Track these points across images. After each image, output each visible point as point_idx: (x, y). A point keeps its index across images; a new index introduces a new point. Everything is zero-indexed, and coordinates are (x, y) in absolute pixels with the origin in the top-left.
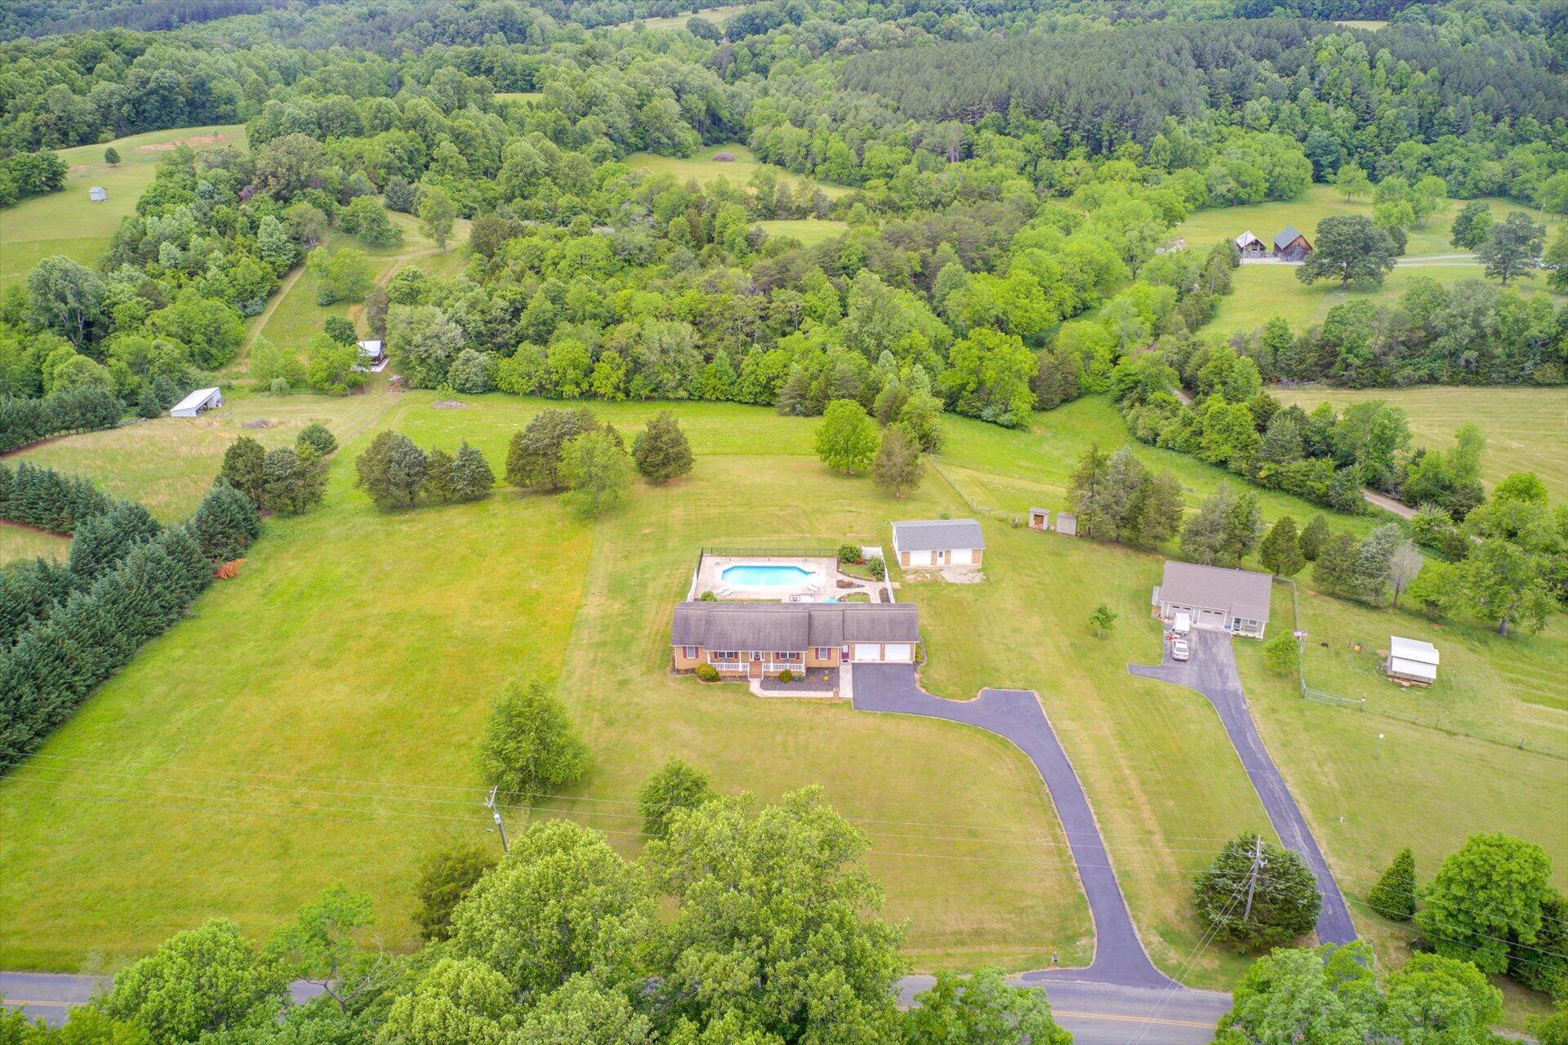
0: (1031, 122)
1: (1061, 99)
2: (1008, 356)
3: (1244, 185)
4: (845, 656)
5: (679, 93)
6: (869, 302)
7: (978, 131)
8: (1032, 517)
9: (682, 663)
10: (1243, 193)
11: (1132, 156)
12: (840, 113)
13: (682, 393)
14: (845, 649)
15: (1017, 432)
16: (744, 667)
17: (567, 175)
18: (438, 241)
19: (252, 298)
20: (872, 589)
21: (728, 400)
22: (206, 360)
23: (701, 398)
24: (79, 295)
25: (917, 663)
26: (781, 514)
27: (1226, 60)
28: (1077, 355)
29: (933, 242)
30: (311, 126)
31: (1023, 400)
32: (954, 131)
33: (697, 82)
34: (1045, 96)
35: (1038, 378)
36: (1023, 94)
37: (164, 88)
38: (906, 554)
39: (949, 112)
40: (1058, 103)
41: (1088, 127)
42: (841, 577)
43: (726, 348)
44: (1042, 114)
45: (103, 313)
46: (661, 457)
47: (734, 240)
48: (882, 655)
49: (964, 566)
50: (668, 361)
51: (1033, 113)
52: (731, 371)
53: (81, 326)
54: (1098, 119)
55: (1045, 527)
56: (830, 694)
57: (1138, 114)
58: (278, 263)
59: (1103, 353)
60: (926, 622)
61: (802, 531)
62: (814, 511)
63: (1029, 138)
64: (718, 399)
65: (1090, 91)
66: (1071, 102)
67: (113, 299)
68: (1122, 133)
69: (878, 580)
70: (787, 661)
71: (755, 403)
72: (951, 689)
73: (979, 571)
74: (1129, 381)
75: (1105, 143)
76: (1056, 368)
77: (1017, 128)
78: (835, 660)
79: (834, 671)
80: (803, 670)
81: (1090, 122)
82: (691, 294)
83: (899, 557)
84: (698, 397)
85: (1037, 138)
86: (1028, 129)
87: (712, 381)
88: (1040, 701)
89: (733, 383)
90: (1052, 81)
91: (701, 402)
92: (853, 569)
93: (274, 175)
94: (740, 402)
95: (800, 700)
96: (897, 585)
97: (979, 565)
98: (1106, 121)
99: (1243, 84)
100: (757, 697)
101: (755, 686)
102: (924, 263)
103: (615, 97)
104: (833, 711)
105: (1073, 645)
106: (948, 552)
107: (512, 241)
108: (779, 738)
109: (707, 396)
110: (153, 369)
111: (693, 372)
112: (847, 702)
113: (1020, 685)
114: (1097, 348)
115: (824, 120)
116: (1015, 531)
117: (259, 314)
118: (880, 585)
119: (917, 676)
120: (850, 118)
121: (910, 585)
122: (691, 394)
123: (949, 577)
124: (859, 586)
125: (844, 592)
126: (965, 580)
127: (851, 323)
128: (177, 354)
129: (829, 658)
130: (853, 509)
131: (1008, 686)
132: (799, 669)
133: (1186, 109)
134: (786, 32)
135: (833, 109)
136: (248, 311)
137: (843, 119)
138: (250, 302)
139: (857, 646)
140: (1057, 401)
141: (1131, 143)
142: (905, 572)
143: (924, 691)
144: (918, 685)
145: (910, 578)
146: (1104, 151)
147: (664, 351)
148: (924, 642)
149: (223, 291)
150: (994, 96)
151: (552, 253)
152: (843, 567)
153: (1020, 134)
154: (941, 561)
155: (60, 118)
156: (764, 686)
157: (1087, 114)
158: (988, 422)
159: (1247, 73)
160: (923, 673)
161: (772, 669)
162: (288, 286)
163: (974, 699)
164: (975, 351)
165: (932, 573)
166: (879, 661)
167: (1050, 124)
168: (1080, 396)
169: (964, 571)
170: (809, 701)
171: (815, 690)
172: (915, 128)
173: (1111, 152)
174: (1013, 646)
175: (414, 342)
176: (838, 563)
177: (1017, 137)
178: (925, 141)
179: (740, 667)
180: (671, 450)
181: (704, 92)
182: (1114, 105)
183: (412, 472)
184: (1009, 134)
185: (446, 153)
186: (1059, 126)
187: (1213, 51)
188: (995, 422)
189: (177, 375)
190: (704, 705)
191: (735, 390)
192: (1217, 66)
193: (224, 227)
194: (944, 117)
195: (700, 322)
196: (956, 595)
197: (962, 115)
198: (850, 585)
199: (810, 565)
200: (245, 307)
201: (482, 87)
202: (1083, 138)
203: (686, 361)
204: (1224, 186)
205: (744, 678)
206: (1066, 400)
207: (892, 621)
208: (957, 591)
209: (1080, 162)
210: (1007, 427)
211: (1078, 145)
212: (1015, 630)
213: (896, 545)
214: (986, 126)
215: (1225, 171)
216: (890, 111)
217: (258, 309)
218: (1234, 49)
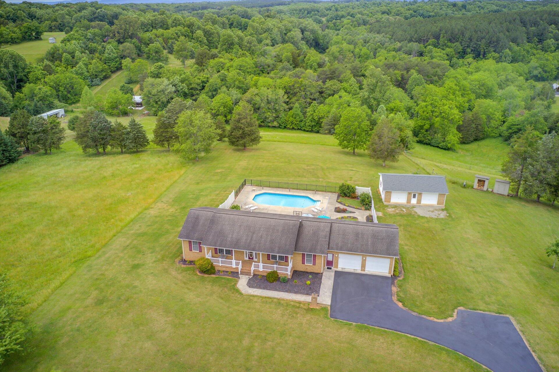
0: (449, 44)
1: (463, 34)
2: (447, 111)
3: (545, 72)
4: (329, 264)
5: (303, 31)
6: (374, 81)
7: (426, 47)
8: (476, 181)
9: (188, 254)
10: (545, 75)
11: (494, 58)
12: (368, 39)
13: (275, 124)
14: (330, 258)
15: (450, 152)
16: (237, 264)
17: (246, 46)
18: (182, 61)
19: (96, 78)
20: (361, 215)
21: (298, 129)
22: (65, 99)
23: (285, 127)
24: (16, 66)
25: (394, 277)
26: (306, 168)
27: (536, 24)
28: (484, 117)
29: (408, 70)
30: (149, 26)
31: (453, 137)
32: (415, 46)
33: (311, 28)
34: (456, 33)
35: (462, 125)
36: (446, 33)
37: (101, 16)
38: (388, 194)
39: (413, 39)
40: (461, 36)
41: (475, 46)
42: (339, 205)
43: (300, 104)
44: (454, 41)
45: (25, 76)
46: (240, 133)
47: (312, 64)
48: (363, 266)
49: (431, 206)
50: (270, 107)
51: (450, 40)
52: (301, 114)
53: (16, 82)
54: (479, 43)
55: (485, 188)
56: (308, 299)
57: (498, 41)
58: (112, 66)
59: (498, 115)
60: (402, 243)
61: (318, 177)
62: (328, 168)
63: (448, 50)
64: (293, 128)
65: (476, 32)
66: (467, 35)
67: (31, 70)
68: (490, 48)
69: (367, 209)
70: (276, 263)
71: (312, 131)
72: (427, 306)
73: (443, 210)
74: (515, 128)
75: (482, 53)
76: (473, 121)
77: (443, 46)
78: (320, 266)
79: (317, 277)
80: (289, 273)
81: (476, 44)
82: (286, 79)
83: (383, 196)
84: (282, 126)
85: (452, 50)
86: (447, 46)
87: (291, 119)
88: (518, 327)
89: (301, 121)
90: (459, 27)
91: (285, 130)
92: (348, 201)
93: (118, 33)
94: (304, 130)
95: (279, 302)
96: (380, 214)
97: (443, 206)
98: (482, 44)
99: (542, 34)
100: (241, 294)
101: (242, 283)
102: (402, 76)
103: (276, 29)
104: (308, 317)
105: (532, 273)
106: (420, 194)
107: (211, 60)
108: (246, 342)
109: (288, 126)
110: (36, 99)
111: (282, 115)
112: (324, 309)
113: (494, 307)
114: (496, 113)
115: (361, 42)
116: (464, 189)
117: (98, 85)
118: (367, 213)
119: (394, 289)
120: (371, 41)
121: (390, 215)
122: (280, 125)
123: (420, 212)
124: (351, 212)
125: (340, 215)
126: (434, 215)
127: (365, 93)
128: (49, 93)
129: (314, 264)
130: (354, 169)
131: (482, 308)
132: (286, 271)
133: (519, 41)
134: (349, 19)
135: (365, 38)
136: (93, 83)
137: (368, 42)
138: (95, 79)
139: (340, 255)
140: (472, 139)
141: (493, 53)
142: (387, 206)
143: (400, 305)
144: (395, 298)
145: (391, 210)
146: (481, 56)
147: (269, 102)
148: (402, 258)
149: (83, 73)
150: (433, 33)
151: (228, 65)
152: (341, 199)
153: (444, 48)
154: (414, 201)
155: (60, 24)
156: (250, 284)
157: (474, 40)
158: (434, 146)
159: (544, 29)
160: (400, 286)
161: (261, 269)
162: (114, 76)
163: (450, 319)
164: (430, 107)
165: (407, 209)
166: (359, 271)
167: (458, 44)
168: (483, 139)
169: (431, 209)
170: (288, 304)
171: (296, 293)
172: (399, 45)
173: (484, 56)
174: (480, 269)
175: (153, 93)
176: (339, 197)
177: (443, 49)
178: (403, 49)
179: (234, 264)
180: (246, 129)
181: (313, 32)
182: (487, 37)
183: (102, 133)
184: (440, 48)
185: (198, 35)
186: (462, 46)
187: (529, 20)
188: (438, 147)
189: (47, 102)
190: (191, 296)
191: (302, 124)
192: (531, 27)
193: (92, 51)
194: (410, 41)
195: (289, 93)
196: (426, 225)
197: (419, 41)
198: (344, 211)
199: (316, 197)
200: (92, 81)
201: (223, 22)
202: (472, 50)
203: (279, 108)
204: (537, 71)
205: (235, 274)
206: (476, 140)
207: (375, 236)
208: (428, 222)
209: (470, 60)
210: (445, 149)
211: (469, 53)
212: (479, 256)
213: (381, 189)
214: (429, 45)
215: (537, 65)
216: (388, 39)
217: (98, 83)
218: (538, 20)
